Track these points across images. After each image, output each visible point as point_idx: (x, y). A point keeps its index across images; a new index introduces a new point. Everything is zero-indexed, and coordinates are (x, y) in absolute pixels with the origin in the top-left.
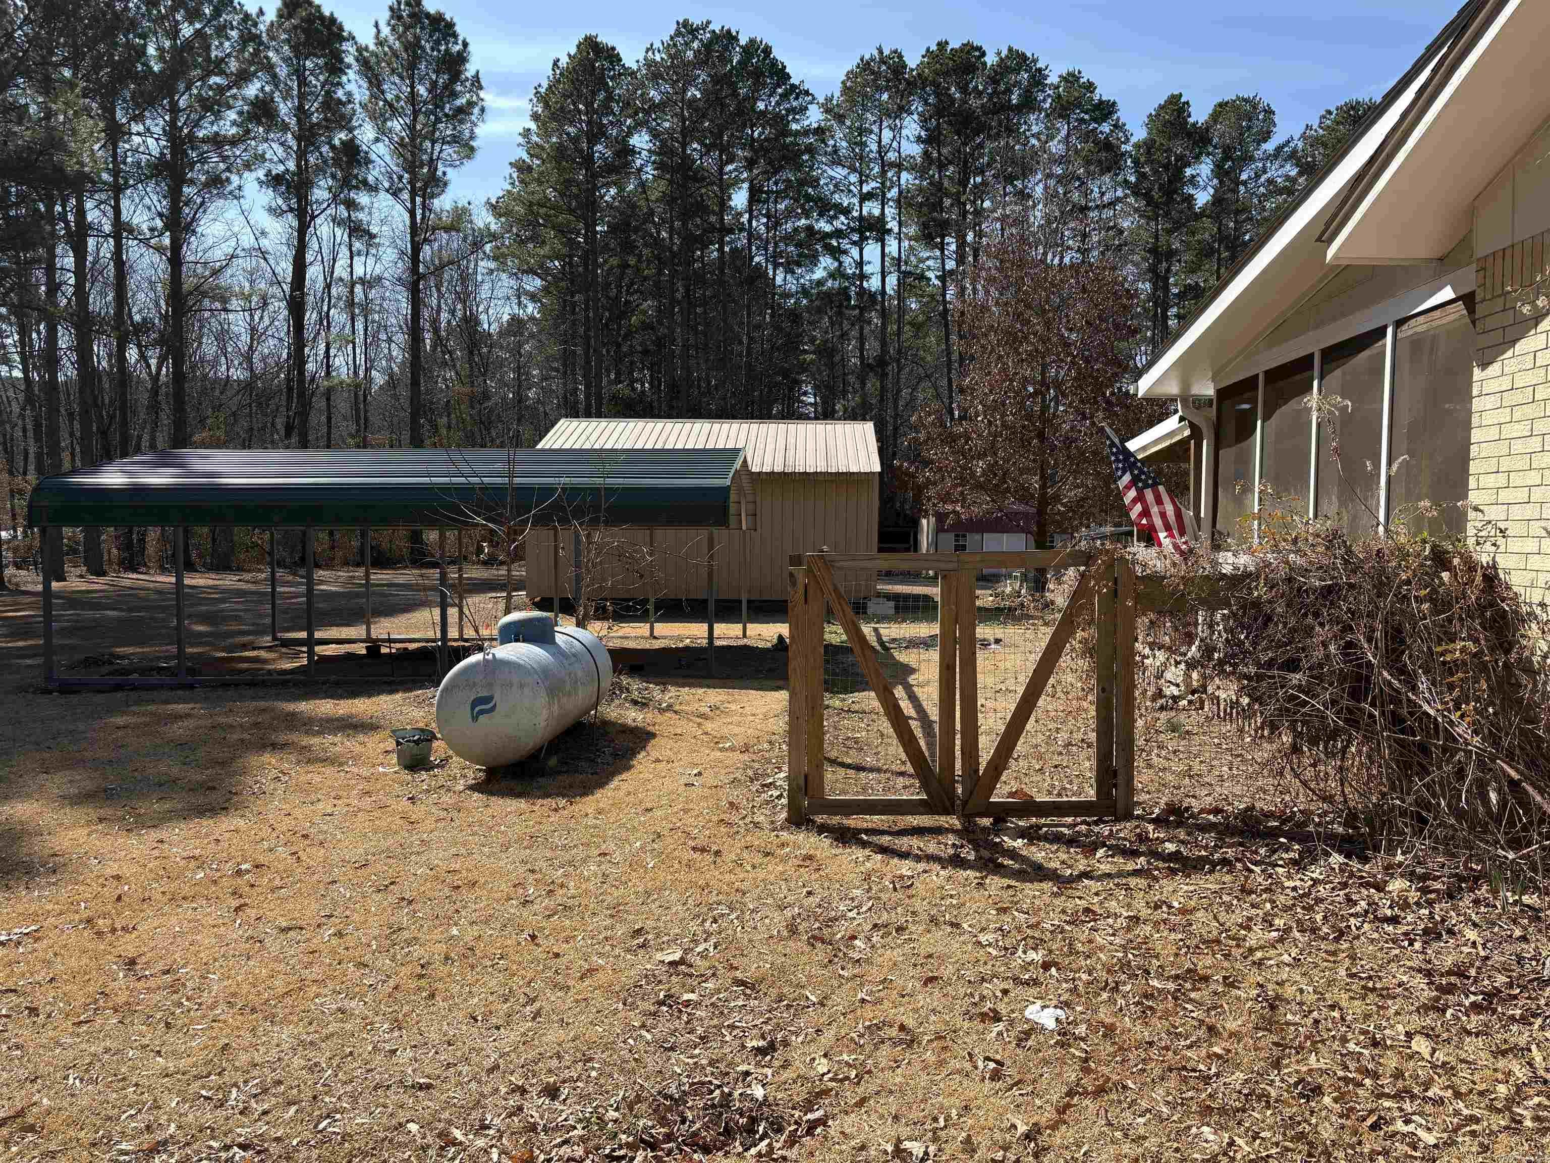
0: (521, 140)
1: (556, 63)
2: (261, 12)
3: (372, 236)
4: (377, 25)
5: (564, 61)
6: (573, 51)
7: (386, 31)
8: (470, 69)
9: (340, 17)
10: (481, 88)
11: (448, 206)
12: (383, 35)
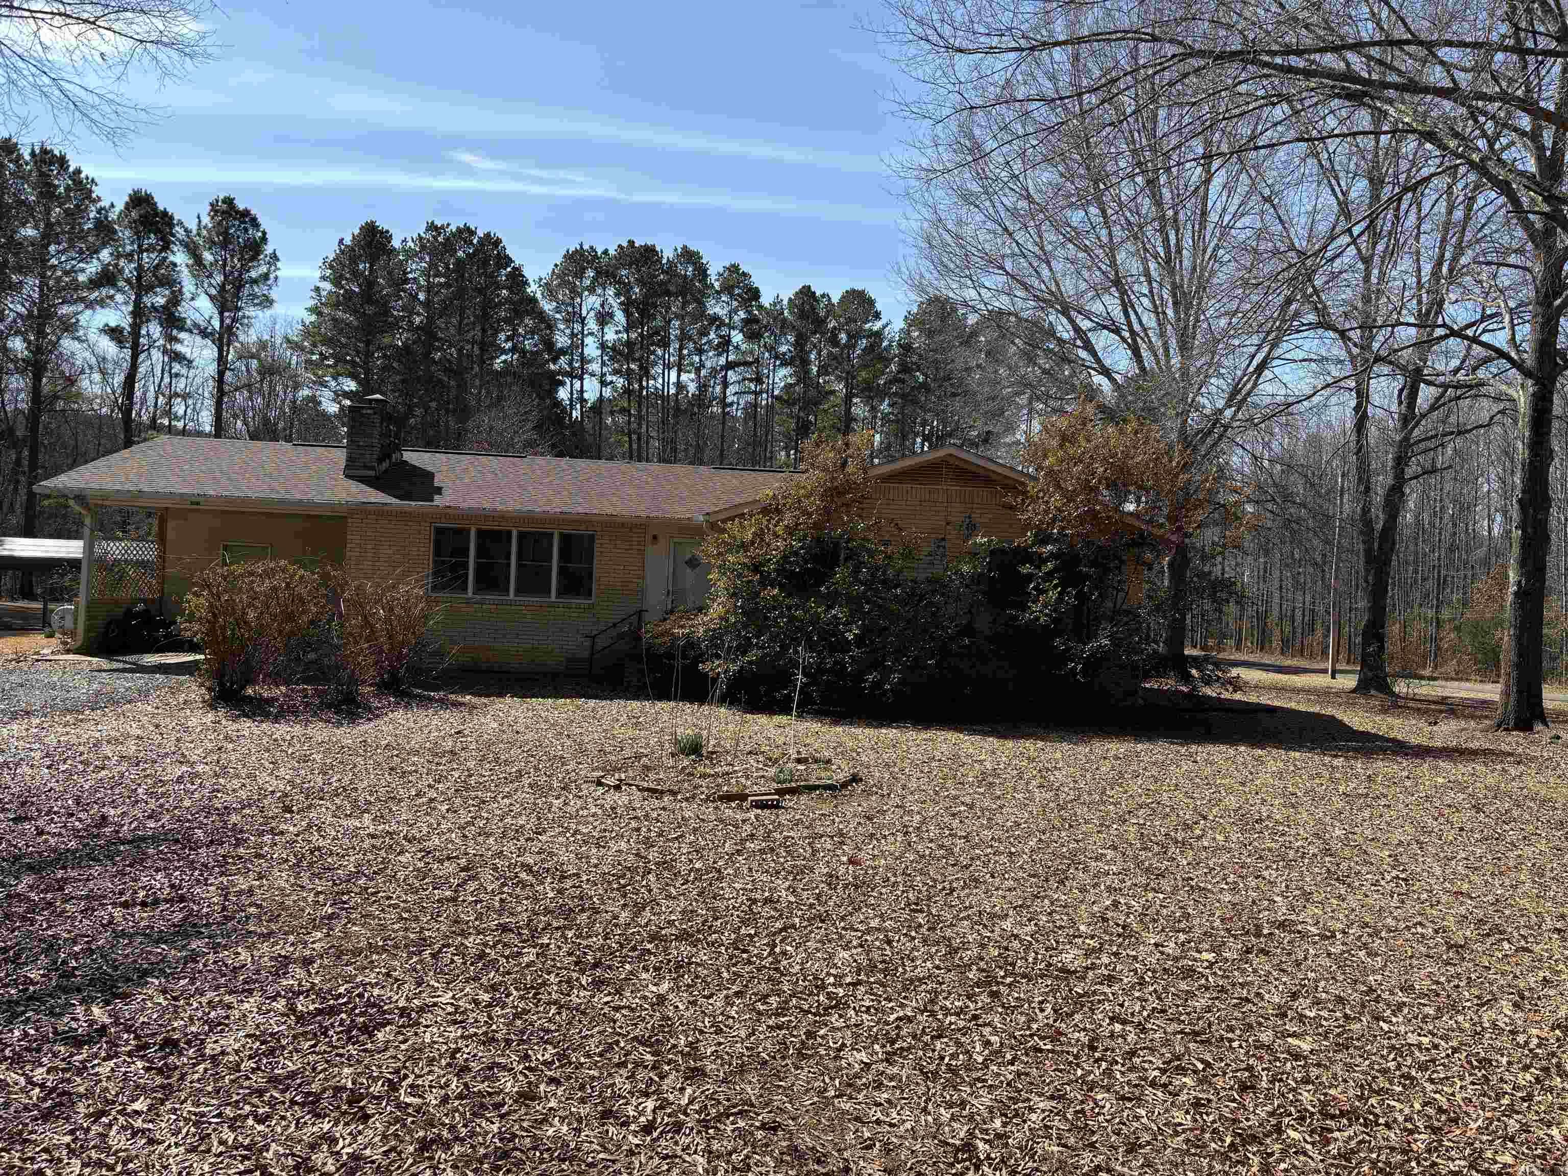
0: (314, 294)
1: (341, 241)
2: (112, 206)
3: (190, 362)
4: (199, 217)
5: (348, 241)
6: (357, 231)
7: (206, 220)
8: (269, 249)
9: (170, 211)
10: (278, 260)
11: (253, 338)
12: (203, 224)
